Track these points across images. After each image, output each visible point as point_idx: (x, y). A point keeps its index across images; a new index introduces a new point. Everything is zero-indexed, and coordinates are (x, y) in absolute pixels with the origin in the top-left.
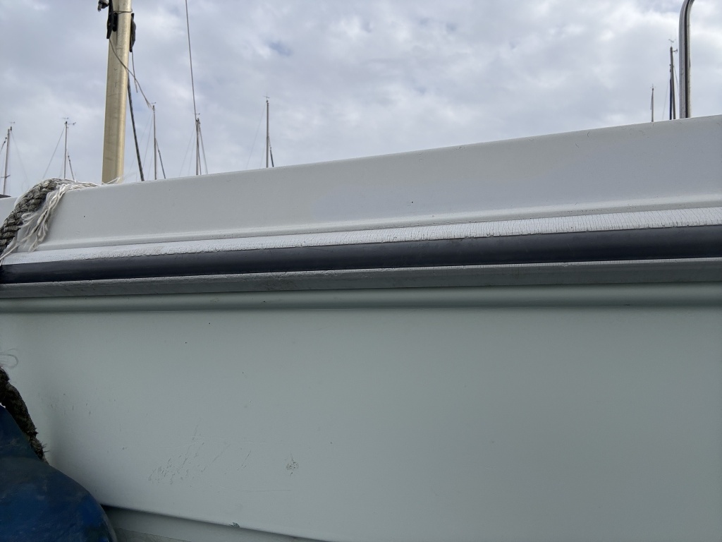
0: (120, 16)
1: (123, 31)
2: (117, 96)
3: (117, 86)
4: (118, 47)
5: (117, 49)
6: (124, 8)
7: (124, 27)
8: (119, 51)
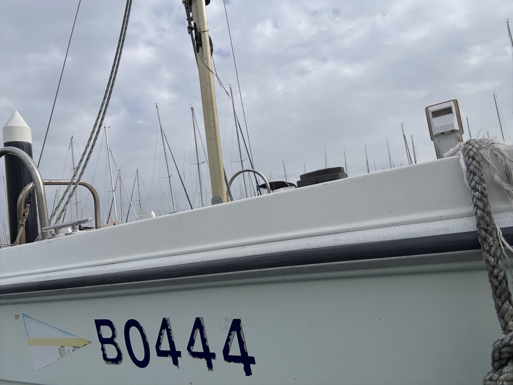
0: (202, 35)
1: (206, 45)
2: (209, 93)
3: (209, 86)
4: (205, 57)
5: (204, 59)
6: (204, 28)
7: (206, 42)
8: (205, 61)
